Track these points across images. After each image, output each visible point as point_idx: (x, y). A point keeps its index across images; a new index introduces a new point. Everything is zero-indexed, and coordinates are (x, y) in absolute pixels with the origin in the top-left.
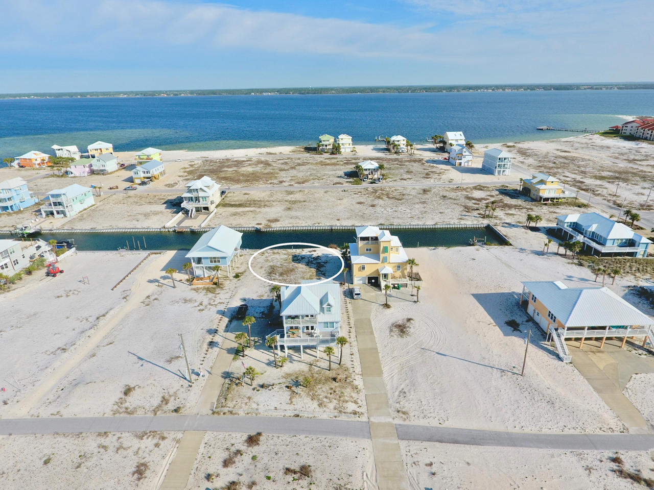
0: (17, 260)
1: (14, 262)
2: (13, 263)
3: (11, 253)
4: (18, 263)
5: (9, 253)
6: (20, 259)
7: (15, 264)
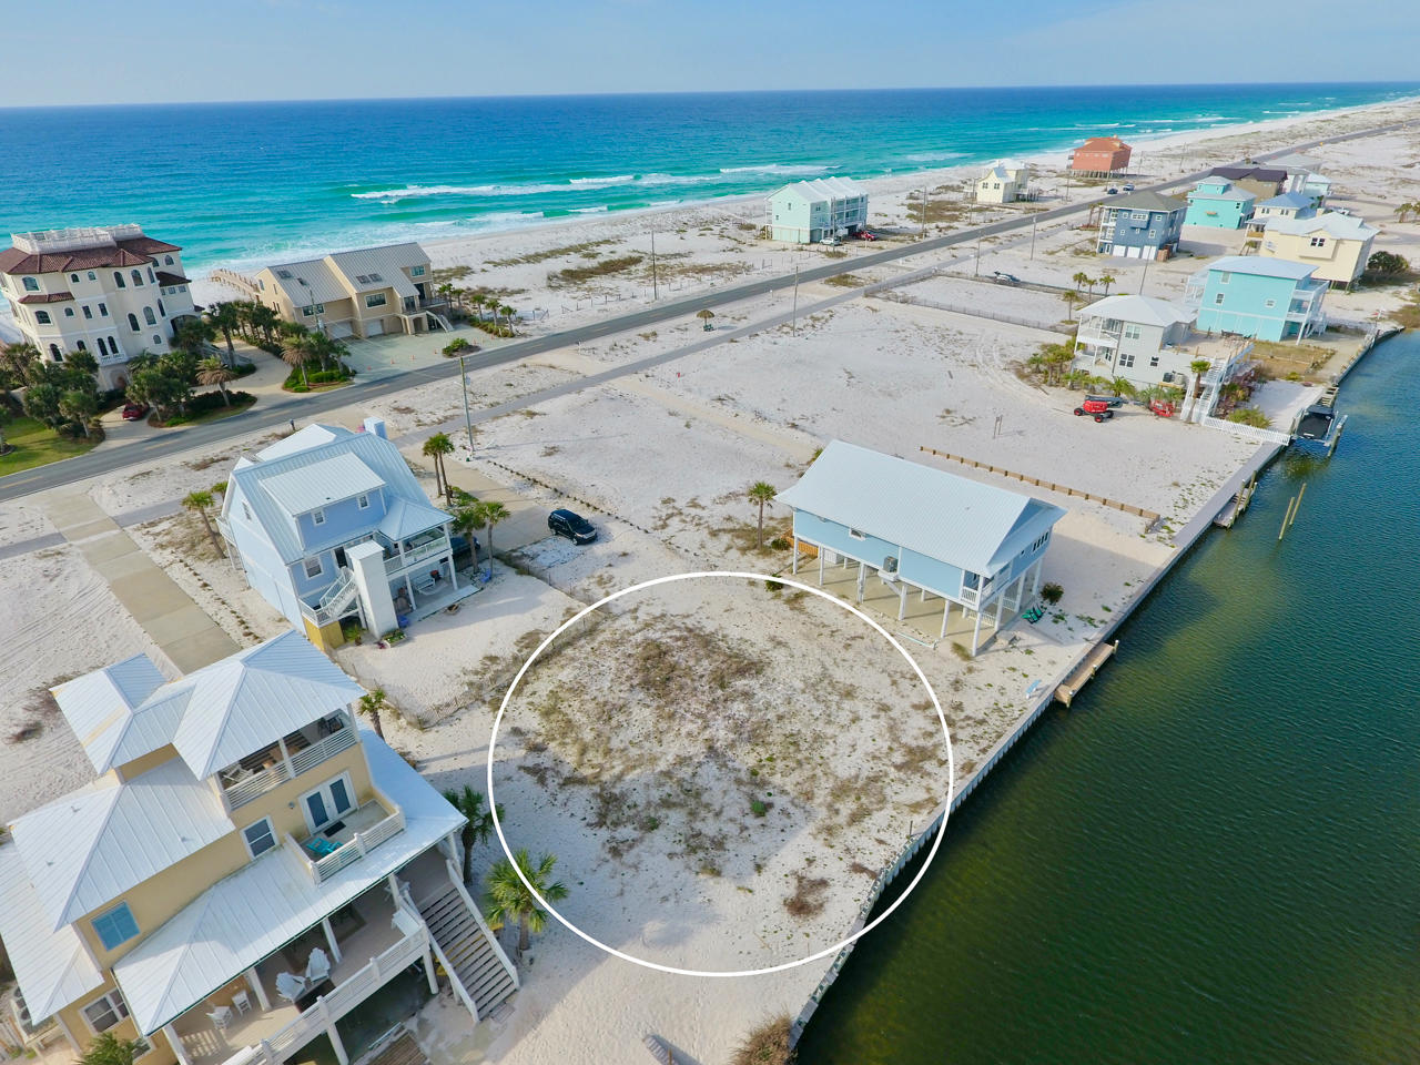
0: (1132, 358)
1: (1124, 357)
2: (1119, 359)
3: (1128, 335)
4: (1130, 365)
5: (1124, 333)
6: (1142, 362)
7: (1122, 363)
